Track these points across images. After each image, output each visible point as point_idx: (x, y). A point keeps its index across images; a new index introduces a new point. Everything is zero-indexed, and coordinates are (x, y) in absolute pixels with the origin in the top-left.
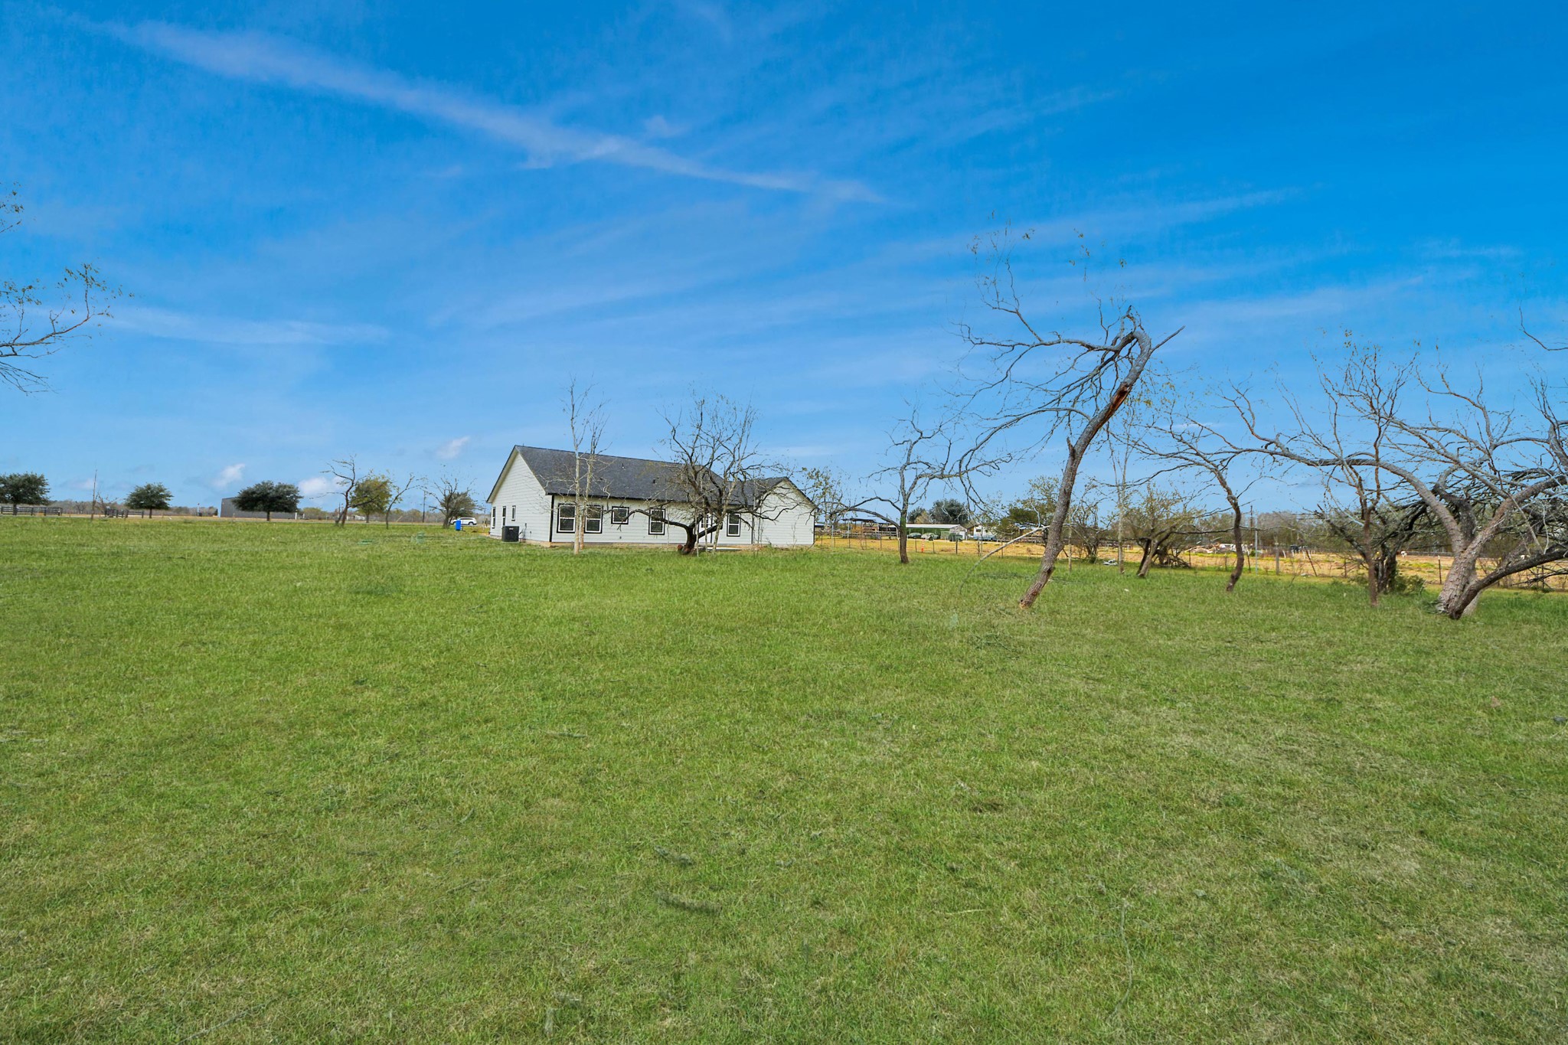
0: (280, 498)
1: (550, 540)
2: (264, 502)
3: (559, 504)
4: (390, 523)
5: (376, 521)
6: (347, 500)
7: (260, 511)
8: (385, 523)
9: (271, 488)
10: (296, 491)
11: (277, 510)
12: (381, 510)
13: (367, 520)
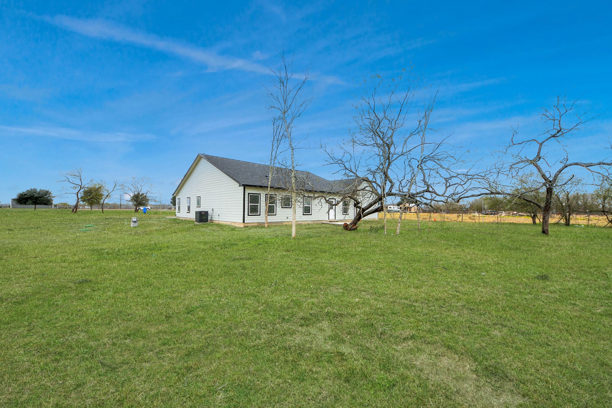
0: (41, 197)
1: (244, 222)
2: (31, 200)
3: (249, 194)
4: (104, 210)
5: (96, 209)
6: (78, 197)
7: (29, 204)
8: (101, 210)
9: (35, 192)
10: (50, 193)
11: (40, 204)
12: (98, 203)
13: (91, 208)
